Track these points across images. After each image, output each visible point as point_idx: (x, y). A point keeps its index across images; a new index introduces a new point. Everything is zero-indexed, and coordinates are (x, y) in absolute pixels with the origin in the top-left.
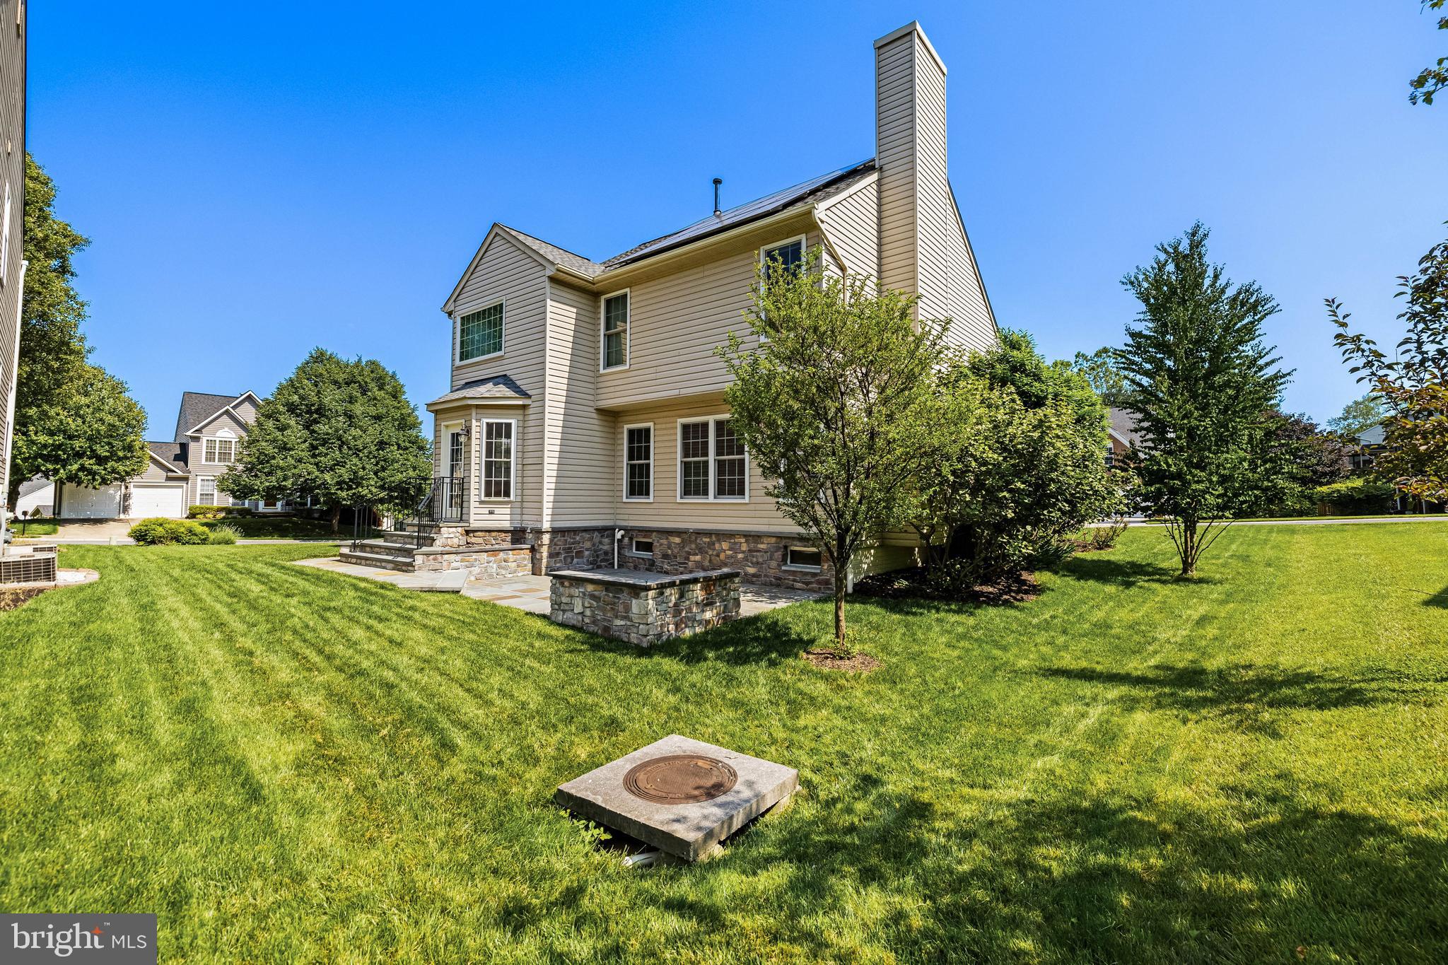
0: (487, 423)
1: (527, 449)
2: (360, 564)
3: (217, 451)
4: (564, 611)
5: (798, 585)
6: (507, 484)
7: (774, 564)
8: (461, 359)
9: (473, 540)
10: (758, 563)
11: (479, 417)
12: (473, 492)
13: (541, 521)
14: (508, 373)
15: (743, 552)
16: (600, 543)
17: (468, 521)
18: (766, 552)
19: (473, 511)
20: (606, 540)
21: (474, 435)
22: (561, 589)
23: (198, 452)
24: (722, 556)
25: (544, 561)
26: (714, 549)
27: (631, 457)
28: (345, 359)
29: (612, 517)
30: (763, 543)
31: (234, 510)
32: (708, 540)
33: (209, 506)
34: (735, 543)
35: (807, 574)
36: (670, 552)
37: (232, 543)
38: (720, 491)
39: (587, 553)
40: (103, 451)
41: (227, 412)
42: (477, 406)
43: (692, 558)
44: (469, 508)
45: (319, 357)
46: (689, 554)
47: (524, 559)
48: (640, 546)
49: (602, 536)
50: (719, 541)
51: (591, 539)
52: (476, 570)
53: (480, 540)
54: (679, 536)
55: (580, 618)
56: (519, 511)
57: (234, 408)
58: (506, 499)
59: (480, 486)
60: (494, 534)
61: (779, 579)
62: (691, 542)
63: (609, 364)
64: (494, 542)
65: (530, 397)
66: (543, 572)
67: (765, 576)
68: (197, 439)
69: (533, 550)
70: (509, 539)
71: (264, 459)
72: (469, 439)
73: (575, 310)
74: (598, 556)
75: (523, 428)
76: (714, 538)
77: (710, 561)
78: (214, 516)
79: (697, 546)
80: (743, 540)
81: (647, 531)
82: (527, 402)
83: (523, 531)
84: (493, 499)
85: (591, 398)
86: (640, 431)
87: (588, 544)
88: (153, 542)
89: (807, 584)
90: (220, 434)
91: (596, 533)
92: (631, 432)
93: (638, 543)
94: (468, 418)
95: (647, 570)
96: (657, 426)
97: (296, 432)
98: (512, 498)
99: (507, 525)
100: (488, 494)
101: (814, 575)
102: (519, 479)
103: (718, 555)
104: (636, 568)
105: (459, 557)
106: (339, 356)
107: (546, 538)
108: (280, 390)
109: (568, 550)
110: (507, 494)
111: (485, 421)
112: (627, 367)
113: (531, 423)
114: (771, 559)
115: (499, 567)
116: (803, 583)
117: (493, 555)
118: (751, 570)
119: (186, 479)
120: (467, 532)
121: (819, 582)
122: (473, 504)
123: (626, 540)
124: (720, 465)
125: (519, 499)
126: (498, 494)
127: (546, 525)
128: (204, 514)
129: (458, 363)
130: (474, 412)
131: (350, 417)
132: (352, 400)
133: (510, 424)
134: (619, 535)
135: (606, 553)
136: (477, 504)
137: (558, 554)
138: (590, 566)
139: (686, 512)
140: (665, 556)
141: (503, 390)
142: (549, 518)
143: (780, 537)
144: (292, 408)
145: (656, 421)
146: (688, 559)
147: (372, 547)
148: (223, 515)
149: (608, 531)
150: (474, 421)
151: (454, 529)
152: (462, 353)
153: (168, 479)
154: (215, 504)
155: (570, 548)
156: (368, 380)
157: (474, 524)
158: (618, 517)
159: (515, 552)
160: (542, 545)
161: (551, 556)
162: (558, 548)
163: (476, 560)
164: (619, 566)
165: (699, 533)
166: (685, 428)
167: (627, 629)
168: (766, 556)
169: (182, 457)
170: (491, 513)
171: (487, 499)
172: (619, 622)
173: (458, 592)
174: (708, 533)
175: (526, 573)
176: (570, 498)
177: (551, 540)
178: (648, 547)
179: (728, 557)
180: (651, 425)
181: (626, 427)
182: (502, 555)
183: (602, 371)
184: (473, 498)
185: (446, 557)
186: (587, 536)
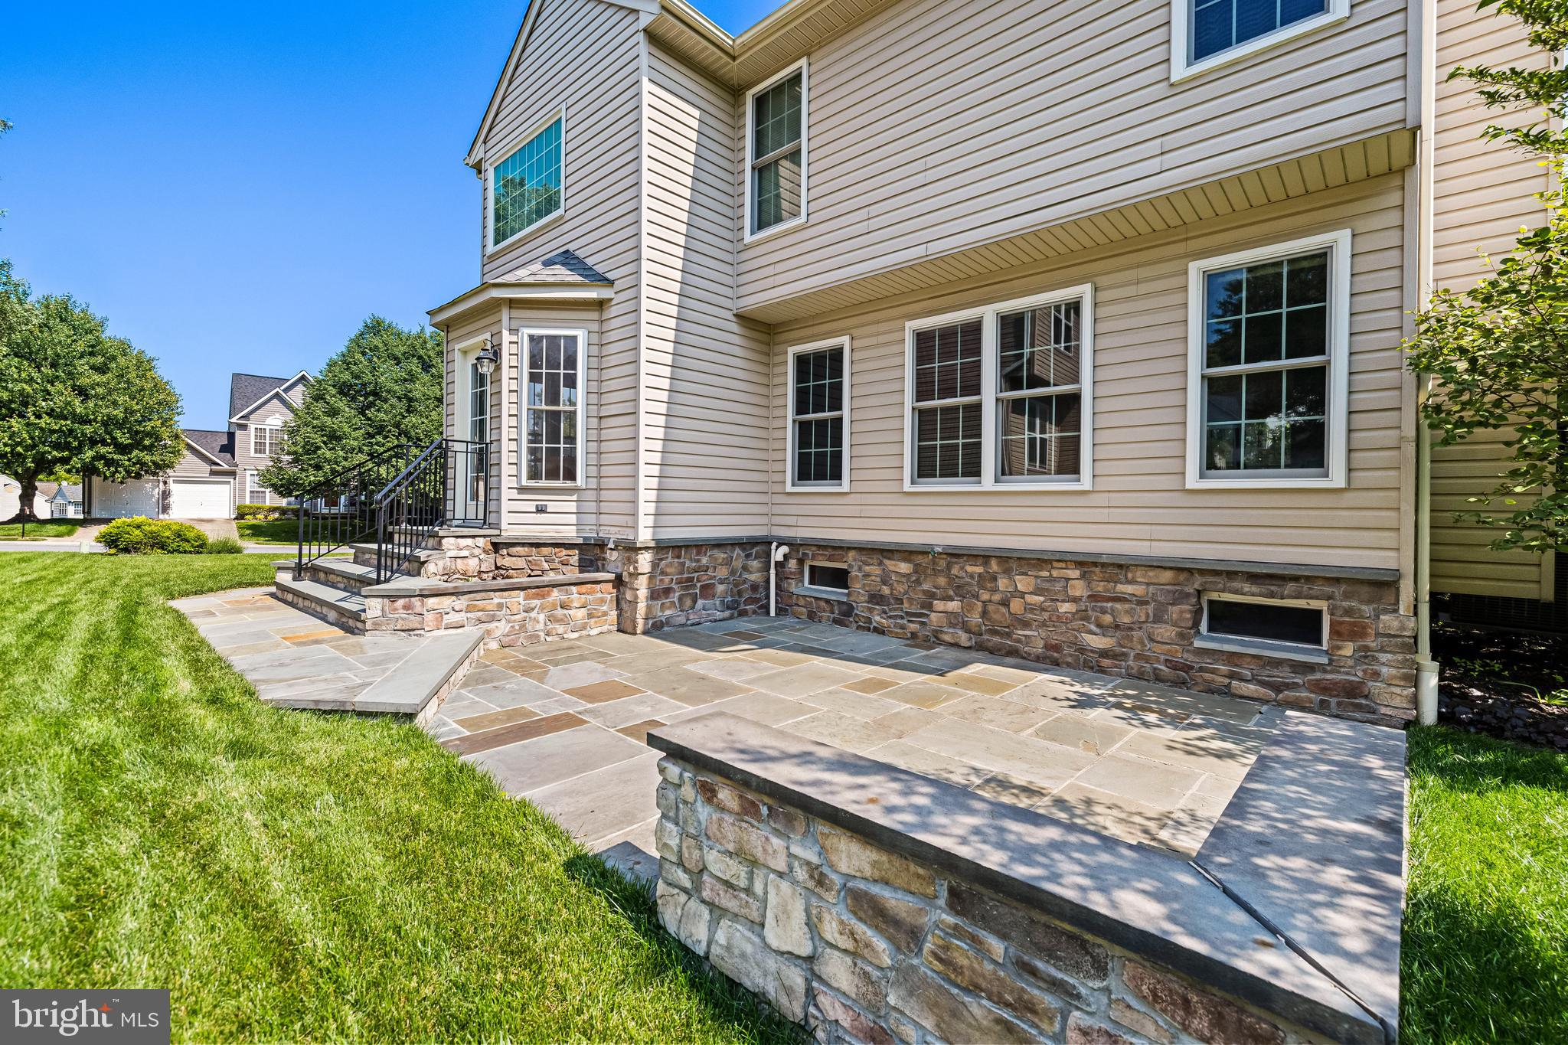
0: (532, 338)
1: (607, 386)
2: (295, 605)
3: (267, 441)
5: (1246, 688)
6: (571, 455)
7: (1166, 631)
8: (497, 242)
9: (507, 562)
10: (1117, 627)
11: (515, 324)
12: (506, 470)
13: (635, 527)
14: (571, 247)
15: (1075, 600)
16: (745, 568)
17: (497, 526)
18: (1142, 603)
19: (506, 506)
20: (755, 564)
21: (506, 360)
22: (704, 812)
23: (245, 442)
24: (1016, 605)
25: (642, 607)
26: (995, 590)
27: (801, 407)
28: (406, 330)
29: (763, 520)
31: (288, 510)
32: (979, 569)
33: (260, 505)
34: (1051, 579)
35: (1278, 663)
36: (886, 590)
37: (238, 551)
38: (1011, 467)
39: (720, 588)
40: (123, 438)
41: (277, 395)
42: (512, 303)
43: (939, 605)
44: (499, 500)
45: (376, 327)
46: (934, 597)
47: (603, 601)
48: (819, 576)
49: (748, 556)
50: (1007, 572)
51: (728, 562)
52: (501, 628)
53: (521, 563)
54: (905, 560)
56: (592, 507)
57: (286, 391)
58: (569, 484)
59: (519, 458)
60: (545, 551)
61: (1187, 668)
62: (936, 573)
63: (761, 224)
64: (546, 566)
65: (610, 283)
66: (640, 628)
67: (1138, 657)
68: (244, 427)
69: (619, 582)
70: (575, 560)
71: (311, 449)
72: (498, 368)
73: (696, 113)
74: (740, 593)
75: (599, 345)
76: (994, 566)
77: (985, 614)
78: (266, 517)
79: (951, 579)
80: (1074, 574)
81: (839, 548)
82: (605, 293)
83: (601, 545)
84: (544, 483)
85: (728, 292)
86: (819, 356)
87: (723, 572)
88: (126, 550)
89: (1277, 688)
90: (269, 421)
91: (737, 551)
92: (802, 361)
93: (812, 568)
94: (495, 329)
95: (836, 621)
96: (857, 344)
97: (347, 417)
98: (580, 480)
99: (570, 533)
100: (534, 475)
102: (593, 446)
103: (1005, 603)
104: (812, 616)
105: (461, 603)
106: (399, 327)
107: (645, 561)
108: (332, 364)
109: (687, 583)
110: (571, 475)
111: (526, 332)
112: (803, 218)
113: (613, 336)
114: (1158, 619)
115: (552, 619)
116: (1263, 684)
117: (537, 596)
118: (1096, 642)
119: (233, 474)
120: (496, 547)
122: (506, 494)
123: (792, 564)
124: (1012, 409)
125: (593, 483)
126: (552, 474)
127: (645, 536)
128: (254, 514)
129: (491, 249)
130: (505, 315)
131: (410, 400)
132: (412, 378)
133: (574, 338)
134: (778, 555)
135: (754, 587)
136: (514, 494)
137: (667, 591)
138: (727, 613)
139: (926, 512)
140: (876, 599)
141: (562, 273)
142: (650, 521)
143: (1184, 570)
144: (344, 390)
145: (856, 332)
146: (930, 607)
147: (326, 571)
148: (277, 515)
149: (758, 546)
150: (505, 333)
151: (469, 542)
152: (497, 231)
153: (213, 473)
154: (268, 503)
155: (690, 580)
156: (431, 353)
157: (509, 532)
158: (777, 520)
159: (584, 588)
160: (635, 575)
161: (654, 595)
162: (667, 579)
163: (500, 606)
164: (780, 611)
165: (955, 555)
166: (923, 339)
168: (1142, 613)
169: (229, 448)
170: (541, 510)
171: (532, 483)
173: (410, 716)
174: (983, 556)
175: (605, 628)
176: (690, 485)
177: (655, 565)
178: (839, 578)
179: (1029, 609)
180: (844, 341)
181: (792, 351)
182: (556, 594)
183: (748, 239)
184: (507, 482)
185: (431, 602)
186: (720, 555)
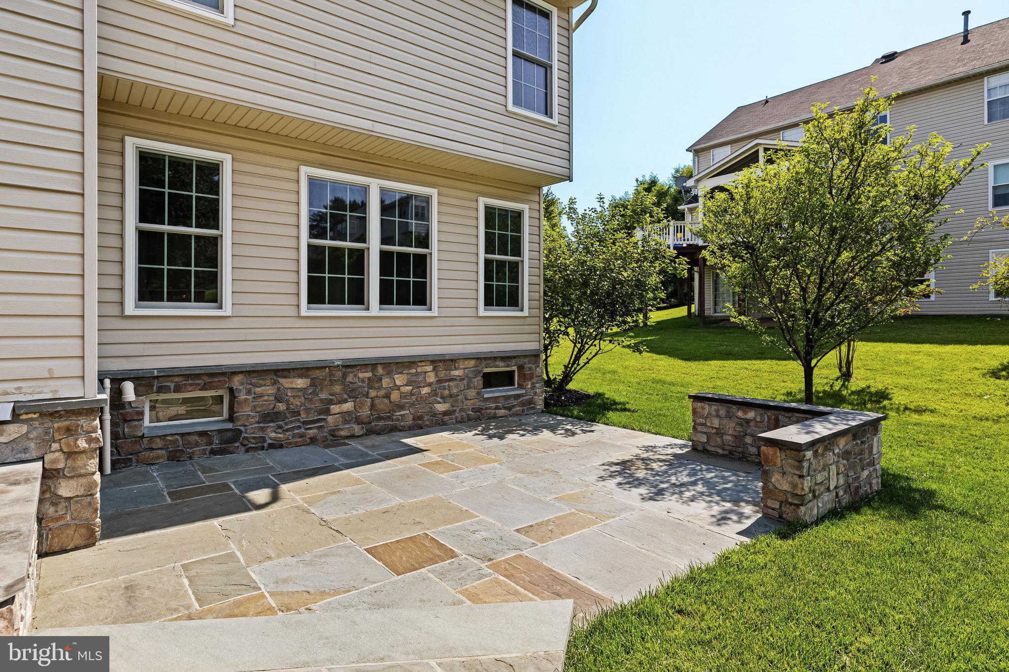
5: (502, 412)
7: (472, 393)
10: (451, 396)
15: (430, 385)
18: (462, 379)
24: (395, 396)
26: (380, 388)
27: (147, 216)
30: (456, 369)
32: (369, 375)
34: (417, 374)
35: (509, 397)
36: (281, 407)
38: (385, 299)
43: (335, 409)
50: (389, 373)
54: (301, 376)
61: (480, 410)
62: (331, 383)
67: (461, 410)
76: (380, 370)
77: (373, 407)
79: (345, 386)
80: (430, 368)
86: (178, 162)
89: (509, 409)
101: (517, 396)
103: (387, 396)
112: (229, 19)
114: (469, 387)
116: (505, 408)
118: (441, 407)
121: (523, 404)
123: (140, 402)
124: (385, 257)
139: (317, 333)
140: (269, 417)
143: (479, 358)
145: (237, 154)
146: (327, 412)
165: (350, 366)
168: (462, 385)
174: (371, 365)
179: (403, 396)
181: (134, 142)
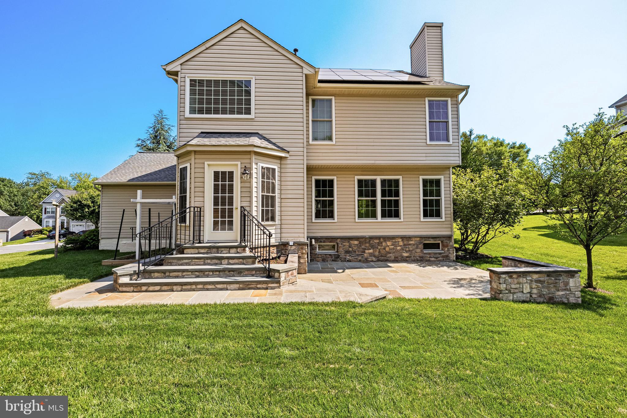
0: (262, 167)
1: (285, 187)
2: (172, 290)
4: (514, 293)
5: (433, 259)
6: (273, 212)
7: (418, 250)
10: (409, 251)
11: (256, 161)
13: (304, 237)
14: (260, 132)
15: (401, 246)
18: (414, 245)
21: (253, 175)
24: (387, 249)
25: (307, 264)
26: (382, 246)
27: (318, 196)
30: (411, 241)
32: (378, 241)
34: (395, 242)
35: (434, 253)
36: (351, 249)
38: (383, 216)
43: (367, 251)
44: (250, 230)
46: (365, 249)
48: (323, 248)
50: (385, 241)
53: (259, 254)
54: (356, 240)
55: (529, 295)
56: (279, 231)
58: (274, 223)
60: (266, 248)
61: (422, 257)
62: (365, 243)
63: (313, 138)
65: (288, 151)
66: (307, 271)
67: (414, 257)
69: (298, 257)
75: (280, 172)
76: (382, 240)
77: (379, 252)
79: (370, 244)
80: (400, 240)
82: (286, 155)
83: (285, 244)
86: (324, 181)
89: (437, 258)
94: (245, 161)
95: (333, 261)
96: (339, 179)
98: (276, 222)
99: (273, 241)
101: (440, 254)
102: (279, 209)
103: (385, 249)
104: (323, 260)
110: (273, 219)
111: (260, 165)
112: (334, 142)
113: (289, 170)
114: (417, 248)
116: (434, 258)
118: (405, 255)
121: (443, 257)
125: (279, 222)
133: (275, 170)
134: (312, 242)
139: (361, 227)
140: (347, 252)
141: (268, 144)
143: (421, 237)
146: (364, 252)
147: (164, 272)
150: (253, 164)
157: (255, 243)
158: (309, 231)
160: (305, 253)
165: (371, 238)
166: (360, 181)
167: (566, 296)
168: (414, 247)
172: (561, 293)
174: (379, 238)
178: (329, 248)
179: (390, 249)
181: (314, 178)
183: (311, 142)
